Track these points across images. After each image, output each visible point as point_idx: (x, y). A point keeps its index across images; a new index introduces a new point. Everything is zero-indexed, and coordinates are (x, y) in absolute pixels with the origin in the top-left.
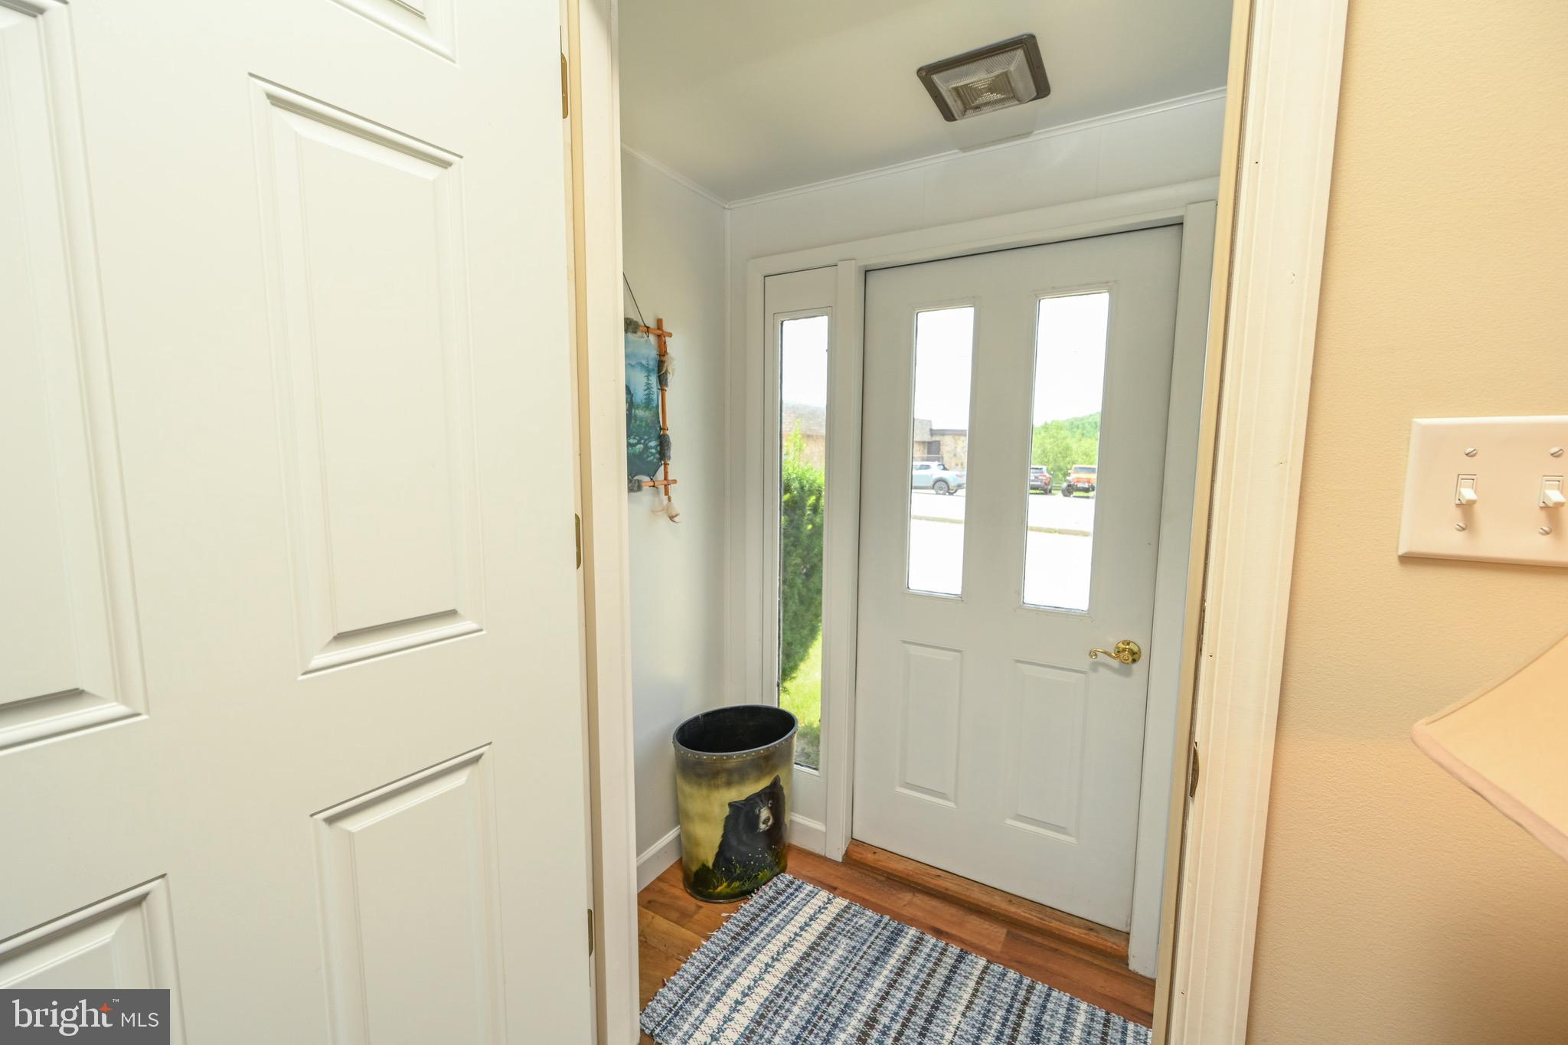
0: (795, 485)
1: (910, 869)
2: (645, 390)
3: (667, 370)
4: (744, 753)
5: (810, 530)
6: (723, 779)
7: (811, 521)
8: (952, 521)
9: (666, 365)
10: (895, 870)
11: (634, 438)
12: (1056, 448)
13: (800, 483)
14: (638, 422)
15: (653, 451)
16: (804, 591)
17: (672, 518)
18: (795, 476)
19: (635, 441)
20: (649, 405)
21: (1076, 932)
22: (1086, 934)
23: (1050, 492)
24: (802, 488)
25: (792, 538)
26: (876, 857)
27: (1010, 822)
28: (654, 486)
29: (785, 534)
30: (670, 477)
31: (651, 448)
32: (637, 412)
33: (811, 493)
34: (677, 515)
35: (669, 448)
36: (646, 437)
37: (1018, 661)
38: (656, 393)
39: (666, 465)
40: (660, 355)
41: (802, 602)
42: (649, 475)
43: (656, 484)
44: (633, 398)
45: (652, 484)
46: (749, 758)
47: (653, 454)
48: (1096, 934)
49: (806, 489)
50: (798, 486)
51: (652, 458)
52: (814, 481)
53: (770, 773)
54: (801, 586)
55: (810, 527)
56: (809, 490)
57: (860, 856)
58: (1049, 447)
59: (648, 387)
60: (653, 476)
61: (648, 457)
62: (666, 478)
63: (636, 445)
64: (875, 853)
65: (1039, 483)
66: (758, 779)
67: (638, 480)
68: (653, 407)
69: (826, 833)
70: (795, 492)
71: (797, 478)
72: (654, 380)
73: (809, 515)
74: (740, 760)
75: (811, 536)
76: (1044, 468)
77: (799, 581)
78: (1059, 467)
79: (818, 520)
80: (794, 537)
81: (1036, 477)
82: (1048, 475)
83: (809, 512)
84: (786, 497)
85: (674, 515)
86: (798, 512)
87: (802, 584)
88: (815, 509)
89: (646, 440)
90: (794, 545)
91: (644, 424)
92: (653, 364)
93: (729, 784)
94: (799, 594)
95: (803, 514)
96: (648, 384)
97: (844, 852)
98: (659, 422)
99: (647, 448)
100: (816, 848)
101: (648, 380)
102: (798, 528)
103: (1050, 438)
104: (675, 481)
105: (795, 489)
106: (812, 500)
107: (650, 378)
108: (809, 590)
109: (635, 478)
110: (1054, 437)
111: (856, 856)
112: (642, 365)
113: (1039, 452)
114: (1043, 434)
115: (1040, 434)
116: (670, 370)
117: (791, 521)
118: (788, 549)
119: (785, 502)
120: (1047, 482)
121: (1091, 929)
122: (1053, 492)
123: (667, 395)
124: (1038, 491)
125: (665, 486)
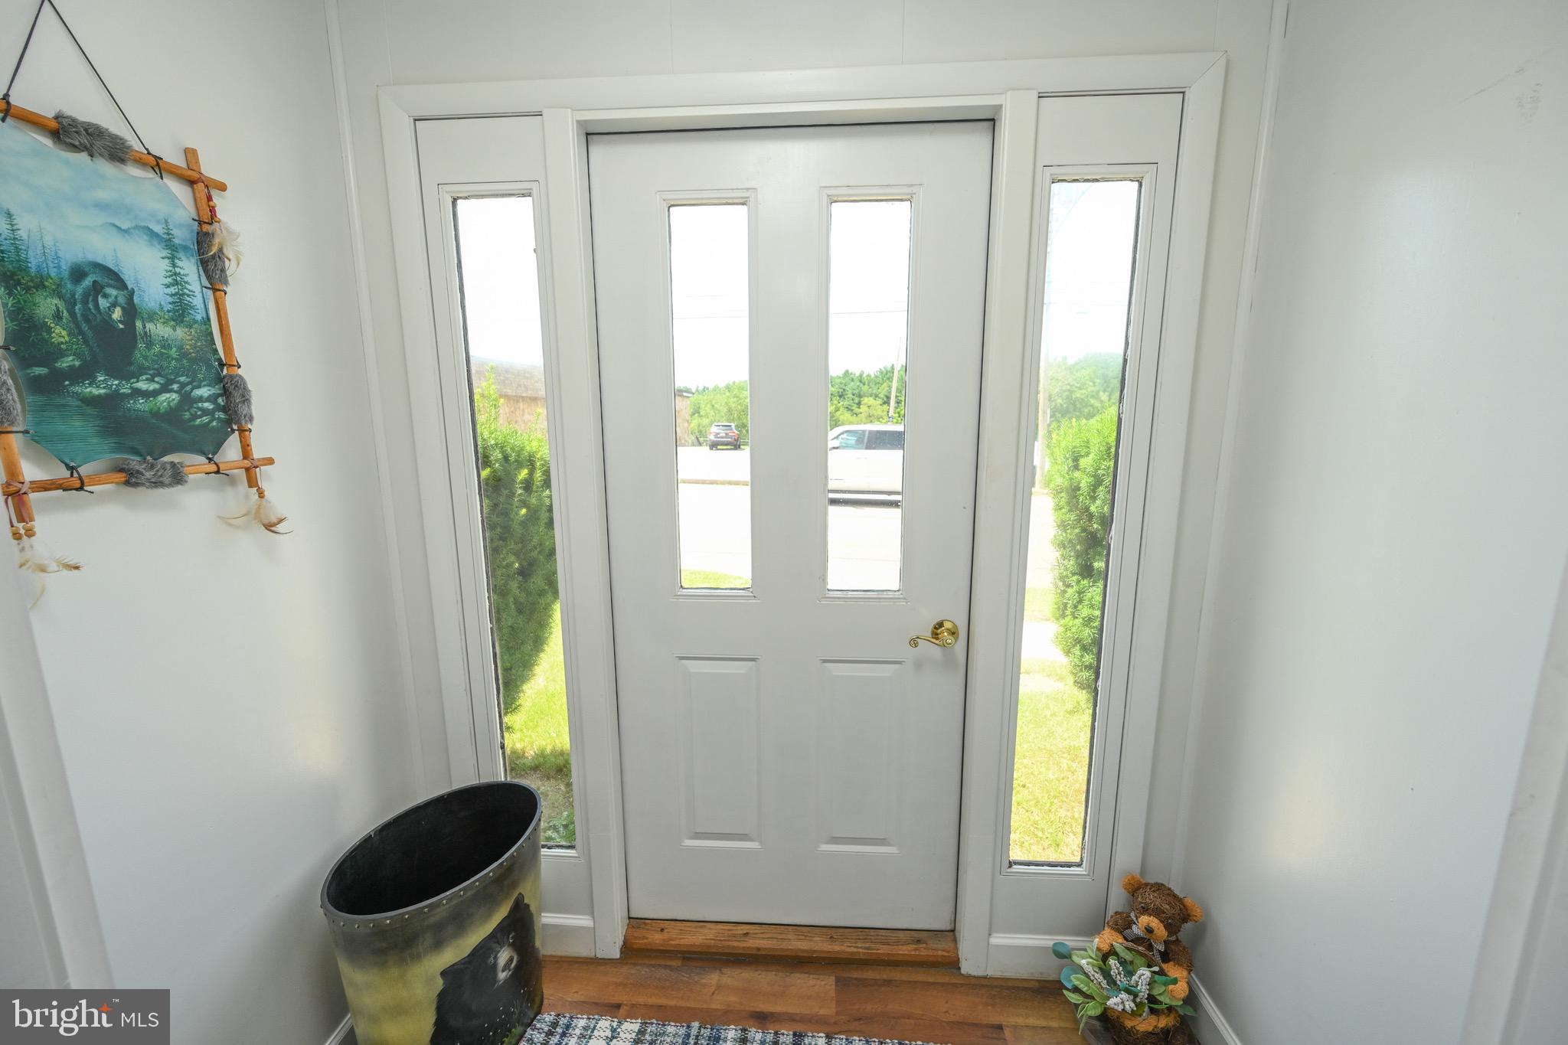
0: (497, 455)
1: (711, 937)
2: (168, 286)
3: (221, 250)
4: (460, 890)
5: (523, 516)
6: (428, 939)
7: (524, 504)
8: (737, 483)
9: (216, 241)
10: (691, 946)
11: (151, 380)
12: (739, 407)
13: (503, 452)
14: (157, 349)
15: (208, 405)
16: (522, 597)
17: (270, 527)
18: (493, 442)
19: (153, 387)
20: (183, 316)
21: (905, 950)
22: (916, 949)
23: (739, 447)
24: (506, 458)
25: (499, 530)
26: (665, 936)
27: (824, 847)
28: (218, 472)
29: (489, 525)
30: (257, 453)
31: (201, 399)
32: (150, 326)
33: (520, 465)
34: (281, 521)
35: (246, 400)
36: (182, 379)
37: (825, 661)
38: (199, 296)
39: (242, 431)
40: (200, 223)
41: (520, 611)
42: (203, 453)
43: (222, 467)
44: (136, 300)
45: (214, 468)
46: (469, 894)
47: (205, 412)
48: (924, 945)
49: (512, 459)
50: (500, 456)
51: (206, 419)
52: (522, 449)
53: (508, 896)
54: (517, 592)
55: (524, 511)
56: (516, 461)
57: (645, 941)
58: (733, 405)
59: (176, 280)
60: (215, 453)
61: (195, 417)
62: (246, 453)
63: (155, 394)
64: (662, 930)
65: (729, 439)
66: (489, 915)
67: (173, 465)
68: (196, 322)
69: (594, 928)
70: (497, 465)
71: (496, 444)
72: (189, 268)
73: (520, 495)
74: (455, 902)
75: (524, 523)
76: (733, 425)
77: (514, 586)
78: (743, 423)
79: (534, 501)
80: (501, 527)
81: (726, 434)
82: (736, 432)
83: (520, 491)
84: (485, 473)
85: (274, 520)
86: (505, 492)
87: (519, 588)
88: (528, 485)
89: (183, 385)
90: (501, 538)
91: (173, 352)
92: (183, 235)
93: (438, 945)
94: (516, 602)
95: (513, 495)
96: (176, 274)
97: (622, 943)
98: (216, 351)
99: (187, 400)
100: (582, 950)
101: (174, 265)
102: (506, 514)
103: (734, 397)
104: (270, 461)
105: (496, 461)
106: (524, 473)
107: (179, 263)
108: (529, 594)
109: (167, 459)
110: (737, 397)
111: (639, 943)
112: (152, 234)
113: (725, 410)
114: (728, 394)
115: (725, 394)
116: (229, 252)
117: (496, 505)
118: (495, 544)
119: (487, 479)
120: (736, 438)
121: (919, 941)
122: (742, 447)
123: (231, 302)
124: (729, 447)
125: (247, 470)
